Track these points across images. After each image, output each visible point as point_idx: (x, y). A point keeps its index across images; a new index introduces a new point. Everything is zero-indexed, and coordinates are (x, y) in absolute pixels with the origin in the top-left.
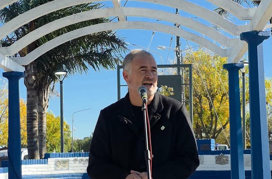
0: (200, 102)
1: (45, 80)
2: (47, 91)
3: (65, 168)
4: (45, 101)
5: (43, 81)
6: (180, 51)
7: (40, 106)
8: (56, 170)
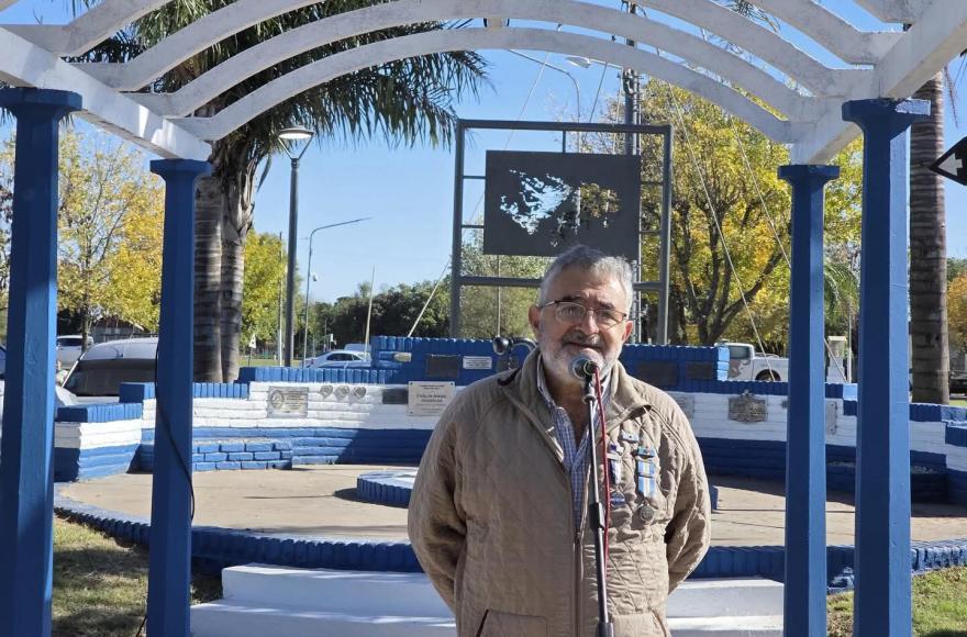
0: (684, 222)
1: (245, 149)
2: (251, 180)
3: (297, 413)
4: (244, 208)
5: (240, 153)
6: (635, 77)
7: (228, 223)
8: (270, 415)
